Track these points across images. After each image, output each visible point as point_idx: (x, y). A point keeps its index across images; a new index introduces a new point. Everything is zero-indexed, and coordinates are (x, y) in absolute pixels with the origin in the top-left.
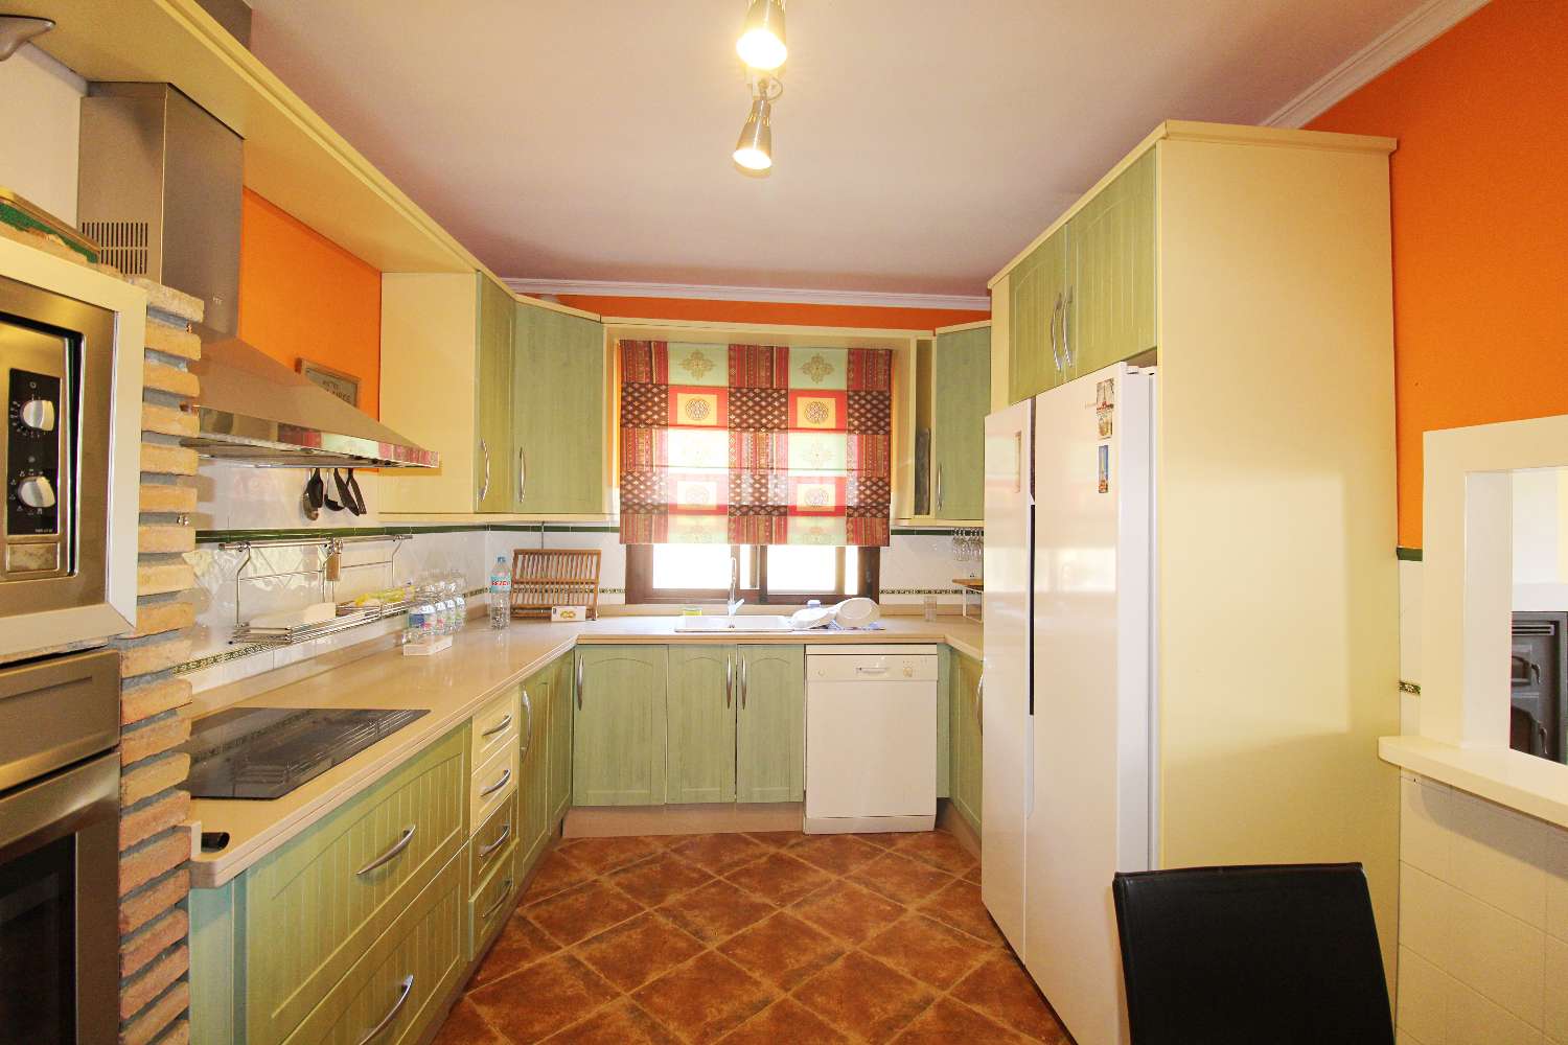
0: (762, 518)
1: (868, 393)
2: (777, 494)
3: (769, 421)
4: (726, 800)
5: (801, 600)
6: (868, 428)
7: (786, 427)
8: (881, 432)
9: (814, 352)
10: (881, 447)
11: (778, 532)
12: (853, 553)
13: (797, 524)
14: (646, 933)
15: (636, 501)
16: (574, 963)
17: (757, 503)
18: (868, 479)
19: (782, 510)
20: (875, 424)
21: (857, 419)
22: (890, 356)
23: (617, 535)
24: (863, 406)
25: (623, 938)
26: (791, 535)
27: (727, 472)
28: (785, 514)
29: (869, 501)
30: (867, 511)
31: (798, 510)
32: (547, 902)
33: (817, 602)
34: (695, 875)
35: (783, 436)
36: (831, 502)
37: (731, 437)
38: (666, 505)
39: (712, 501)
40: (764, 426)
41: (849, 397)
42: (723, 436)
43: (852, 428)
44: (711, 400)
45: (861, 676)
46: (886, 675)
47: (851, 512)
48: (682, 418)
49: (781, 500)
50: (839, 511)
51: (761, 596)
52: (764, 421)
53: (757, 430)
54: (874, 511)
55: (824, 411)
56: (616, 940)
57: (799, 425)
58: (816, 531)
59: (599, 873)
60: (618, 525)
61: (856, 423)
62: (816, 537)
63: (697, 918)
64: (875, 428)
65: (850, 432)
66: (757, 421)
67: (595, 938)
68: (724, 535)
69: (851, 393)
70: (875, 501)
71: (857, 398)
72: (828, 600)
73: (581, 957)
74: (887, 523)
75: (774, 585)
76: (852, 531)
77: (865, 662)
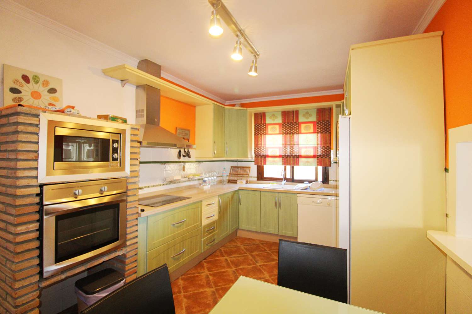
0: (292, 158)
1: (323, 121)
2: (296, 152)
3: (293, 131)
4: (275, 233)
5: (302, 182)
6: (324, 132)
7: (299, 133)
8: (328, 133)
9: (306, 111)
10: (328, 137)
11: (296, 163)
12: (320, 169)
13: (301, 160)
14: (245, 259)
15: (258, 154)
16: (226, 260)
17: (290, 154)
18: (323, 147)
19: (297, 156)
20: (325, 130)
21: (320, 129)
22: (330, 110)
23: (254, 163)
24: (322, 125)
25: (239, 258)
26: (300, 163)
27: (281, 146)
28: (298, 157)
29: (324, 153)
30: (324, 156)
31: (302, 156)
32: (227, 248)
33: (308, 182)
34: (263, 250)
35: (297, 135)
36: (312, 153)
37: (282, 136)
38: (266, 155)
39: (278, 154)
40: (292, 133)
41: (317, 123)
42: (281, 136)
43: (318, 132)
44: (277, 127)
45: (313, 204)
46: (321, 204)
47: (318, 156)
48: (270, 132)
49: (297, 153)
50: (314, 156)
51: (292, 180)
52: (292, 131)
53: (290, 134)
54: (326, 156)
55: (310, 127)
56: (238, 258)
57: (302, 132)
58: (307, 162)
59: (241, 245)
60: (254, 160)
61: (320, 130)
62: (307, 164)
63: (258, 258)
64: (326, 132)
65: (318, 133)
66: (290, 132)
67: (234, 257)
68: (281, 163)
69: (318, 122)
70: (326, 153)
71: (320, 123)
72: (310, 182)
73: (229, 260)
74: (330, 160)
75: (296, 177)
76: (319, 162)
77: (315, 200)
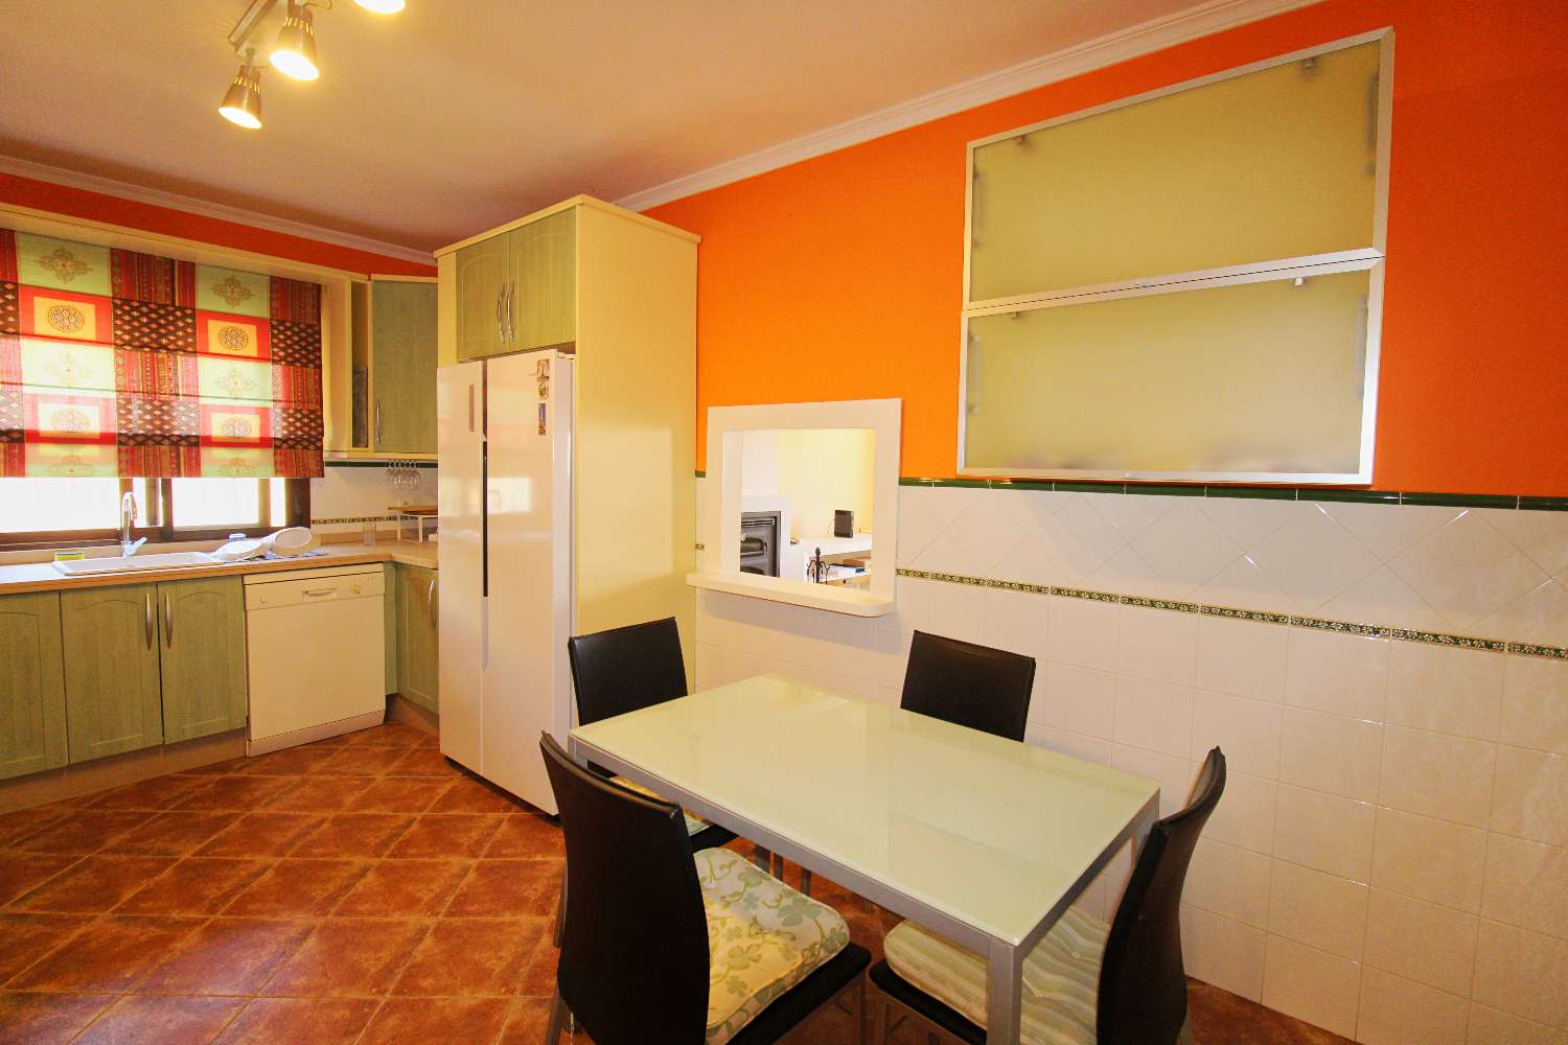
0: (165, 448)
1: (295, 324)
2: (184, 422)
3: (171, 342)
4: (152, 744)
5: (222, 535)
6: (298, 360)
7: (197, 350)
8: (311, 365)
9: (229, 274)
10: (311, 380)
11: (189, 460)
12: (279, 486)
13: (210, 455)
17: (158, 432)
18: (297, 411)
19: (193, 440)
20: (305, 357)
21: (283, 349)
22: (319, 291)
24: (288, 337)
26: (204, 467)
27: (114, 395)
28: (197, 445)
29: (300, 433)
30: (298, 443)
31: (213, 440)
33: (242, 535)
34: (128, 819)
35: (191, 359)
36: (255, 433)
37: (117, 355)
38: (21, 432)
39: (95, 427)
40: (165, 347)
41: (273, 327)
42: (107, 355)
43: (276, 358)
44: (86, 309)
45: (307, 599)
46: (334, 595)
47: (278, 443)
48: (41, 326)
49: (190, 428)
50: (264, 443)
51: (164, 535)
52: (164, 341)
53: (156, 350)
54: (305, 443)
55: (245, 339)
57: (212, 349)
58: (236, 462)
61: (282, 354)
62: (235, 469)
64: (304, 361)
65: (274, 362)
66: (153, 340)
68: (114, 467)
69: (274, 323)
70: (308, 433)
71: (282, 328)
72: (253, 533)
74: (321, 456)
75: (179, 523)
76: (281, 462)
77: (310, 585)
